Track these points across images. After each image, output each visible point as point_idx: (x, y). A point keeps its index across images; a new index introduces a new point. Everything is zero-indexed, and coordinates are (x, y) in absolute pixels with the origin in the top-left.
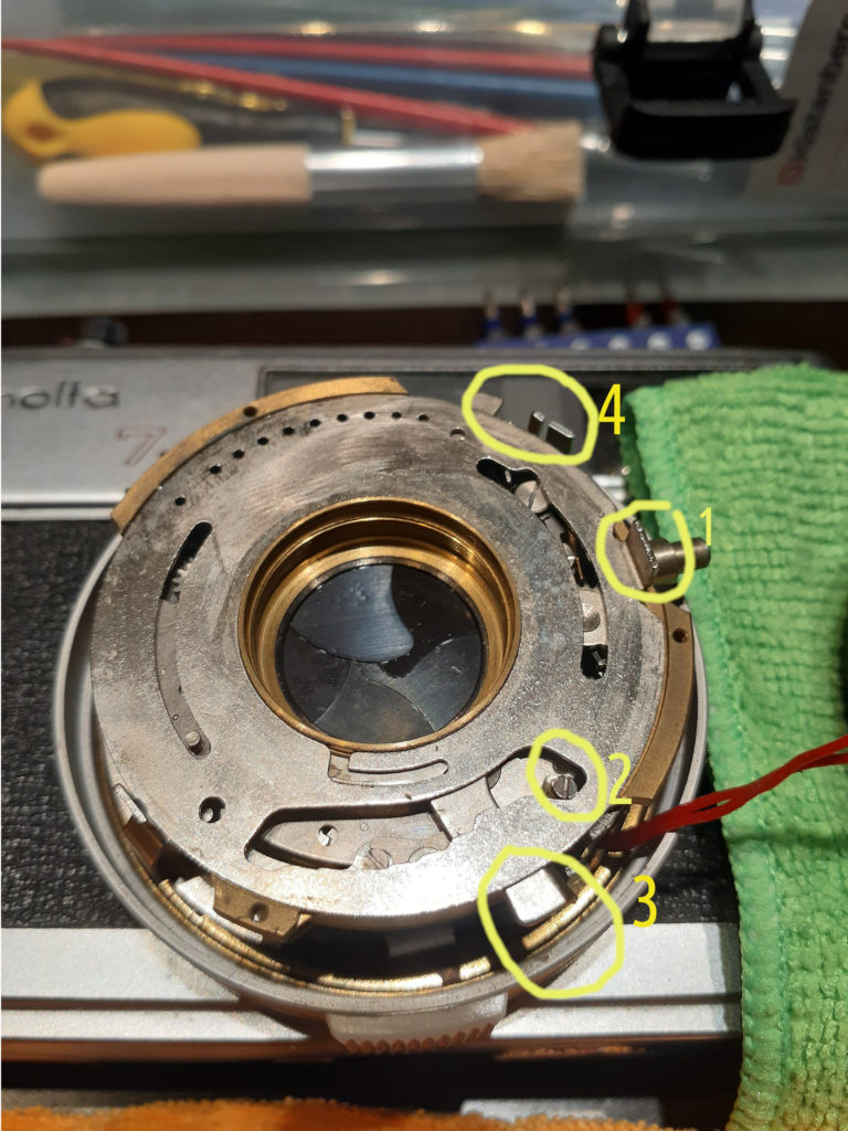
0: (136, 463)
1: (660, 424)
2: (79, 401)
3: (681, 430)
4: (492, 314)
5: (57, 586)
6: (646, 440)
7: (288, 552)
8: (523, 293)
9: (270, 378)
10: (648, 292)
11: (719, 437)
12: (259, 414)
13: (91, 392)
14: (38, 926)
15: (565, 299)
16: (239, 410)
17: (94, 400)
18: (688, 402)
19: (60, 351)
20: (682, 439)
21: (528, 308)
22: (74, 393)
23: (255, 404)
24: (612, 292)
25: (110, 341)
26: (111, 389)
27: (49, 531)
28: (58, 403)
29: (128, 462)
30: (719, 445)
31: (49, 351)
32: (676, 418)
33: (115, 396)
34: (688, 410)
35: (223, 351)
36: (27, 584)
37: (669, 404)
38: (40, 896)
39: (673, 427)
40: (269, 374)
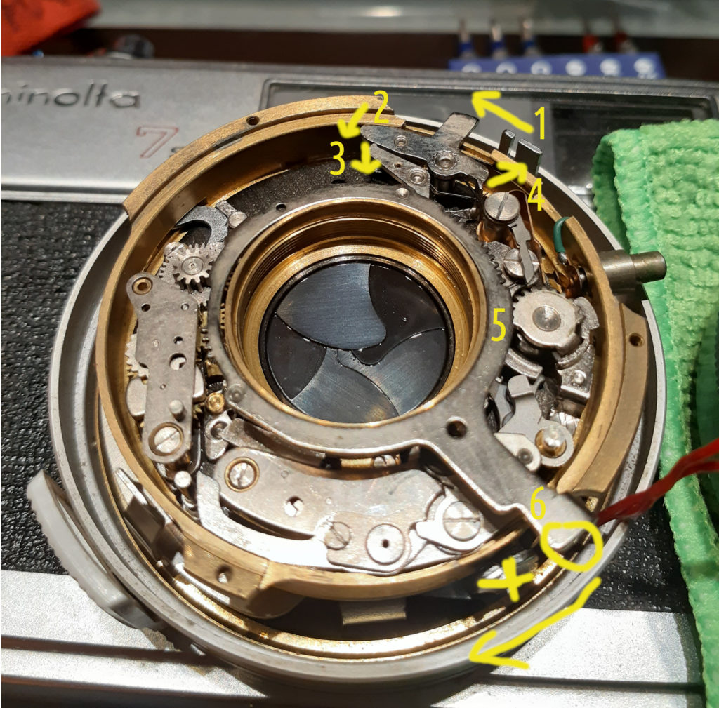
0: (150, 156)
1: (637, 164)
2: (105, 101)
3: (657, 171)
4: (465, 38)
5: (70, 259)
6: (623, 178)
7: (276, 245)
8: (493, 22)
9: (273, 88)
10: (602, 27)
11: (693, 180)
12: (261, 123)
13: (117, 95)
14: (23, 569)
15: (529, 28)
16: (244, 119)
17: (117, 102)
18: (664, 143)
19: (92, 60)
20: (657, 180)
21: (497, 35)
22: (102, 95)
23: (257, 114)
24: (571, 27)
25: (138, 54)
26: (134, 94)
27: (69, 212)
28: (86, 103)
29: (142, 156)
30: (692, 187)
31: (83, 60)
32: (652, 158)
33: (136, 98)
34: (664, 152)
35: (234, 65)
36: (44, 257)
37: (646, 145)
38: (28, 541)
39: (649, 168)
40: (272, 85)
